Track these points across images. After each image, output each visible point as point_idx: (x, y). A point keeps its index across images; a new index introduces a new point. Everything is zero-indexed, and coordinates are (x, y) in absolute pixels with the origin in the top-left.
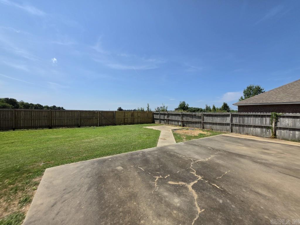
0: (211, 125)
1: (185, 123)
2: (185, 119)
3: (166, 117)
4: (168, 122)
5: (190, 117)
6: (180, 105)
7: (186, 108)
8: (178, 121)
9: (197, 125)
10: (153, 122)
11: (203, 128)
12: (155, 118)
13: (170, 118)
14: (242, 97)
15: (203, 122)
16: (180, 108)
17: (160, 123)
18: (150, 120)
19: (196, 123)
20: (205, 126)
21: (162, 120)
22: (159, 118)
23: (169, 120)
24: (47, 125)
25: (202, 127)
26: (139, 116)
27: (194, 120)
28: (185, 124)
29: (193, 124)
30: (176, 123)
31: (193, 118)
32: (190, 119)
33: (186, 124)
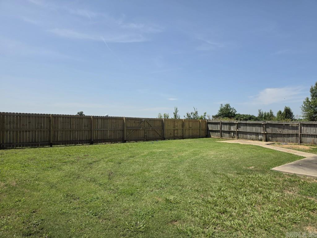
0: (313, 138)
1: (269, 136)
2: (269, 130)
3: (233, 128)
4: (238, 135)
5: (279, 128)
6: (221, 110)
7: (233, 115)
8: (257, 134)
9: (290, 138)
10: (208, 136)
11: (301, 142)
12: (210, 129)
13: (242, 129)
14: (308, 99)
15: (300, 134)
16: (223, 114)
17: (222, 136)
18: (203, 133)
19: (289, 135)
20: (304, 139)
21: (225, 132)
22: (219, 129)
23: (239, 133)
24: (88, 139)
25: (299, 140)
26: (191, 126)
27: (286, 131)
28: (270, 138)
29: (284, 137)
30: (254, 136)
31: (284, 129)
32: (278, 131)
33: (272, 137)
